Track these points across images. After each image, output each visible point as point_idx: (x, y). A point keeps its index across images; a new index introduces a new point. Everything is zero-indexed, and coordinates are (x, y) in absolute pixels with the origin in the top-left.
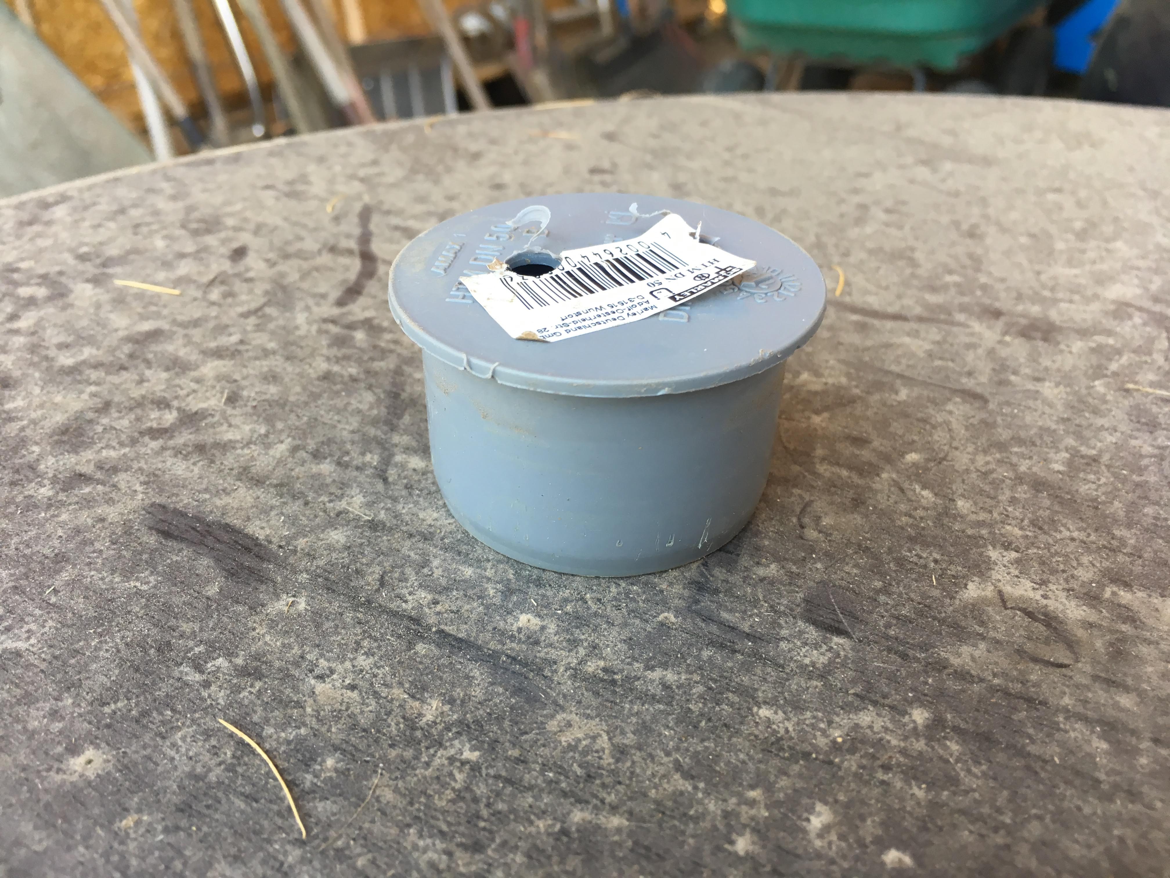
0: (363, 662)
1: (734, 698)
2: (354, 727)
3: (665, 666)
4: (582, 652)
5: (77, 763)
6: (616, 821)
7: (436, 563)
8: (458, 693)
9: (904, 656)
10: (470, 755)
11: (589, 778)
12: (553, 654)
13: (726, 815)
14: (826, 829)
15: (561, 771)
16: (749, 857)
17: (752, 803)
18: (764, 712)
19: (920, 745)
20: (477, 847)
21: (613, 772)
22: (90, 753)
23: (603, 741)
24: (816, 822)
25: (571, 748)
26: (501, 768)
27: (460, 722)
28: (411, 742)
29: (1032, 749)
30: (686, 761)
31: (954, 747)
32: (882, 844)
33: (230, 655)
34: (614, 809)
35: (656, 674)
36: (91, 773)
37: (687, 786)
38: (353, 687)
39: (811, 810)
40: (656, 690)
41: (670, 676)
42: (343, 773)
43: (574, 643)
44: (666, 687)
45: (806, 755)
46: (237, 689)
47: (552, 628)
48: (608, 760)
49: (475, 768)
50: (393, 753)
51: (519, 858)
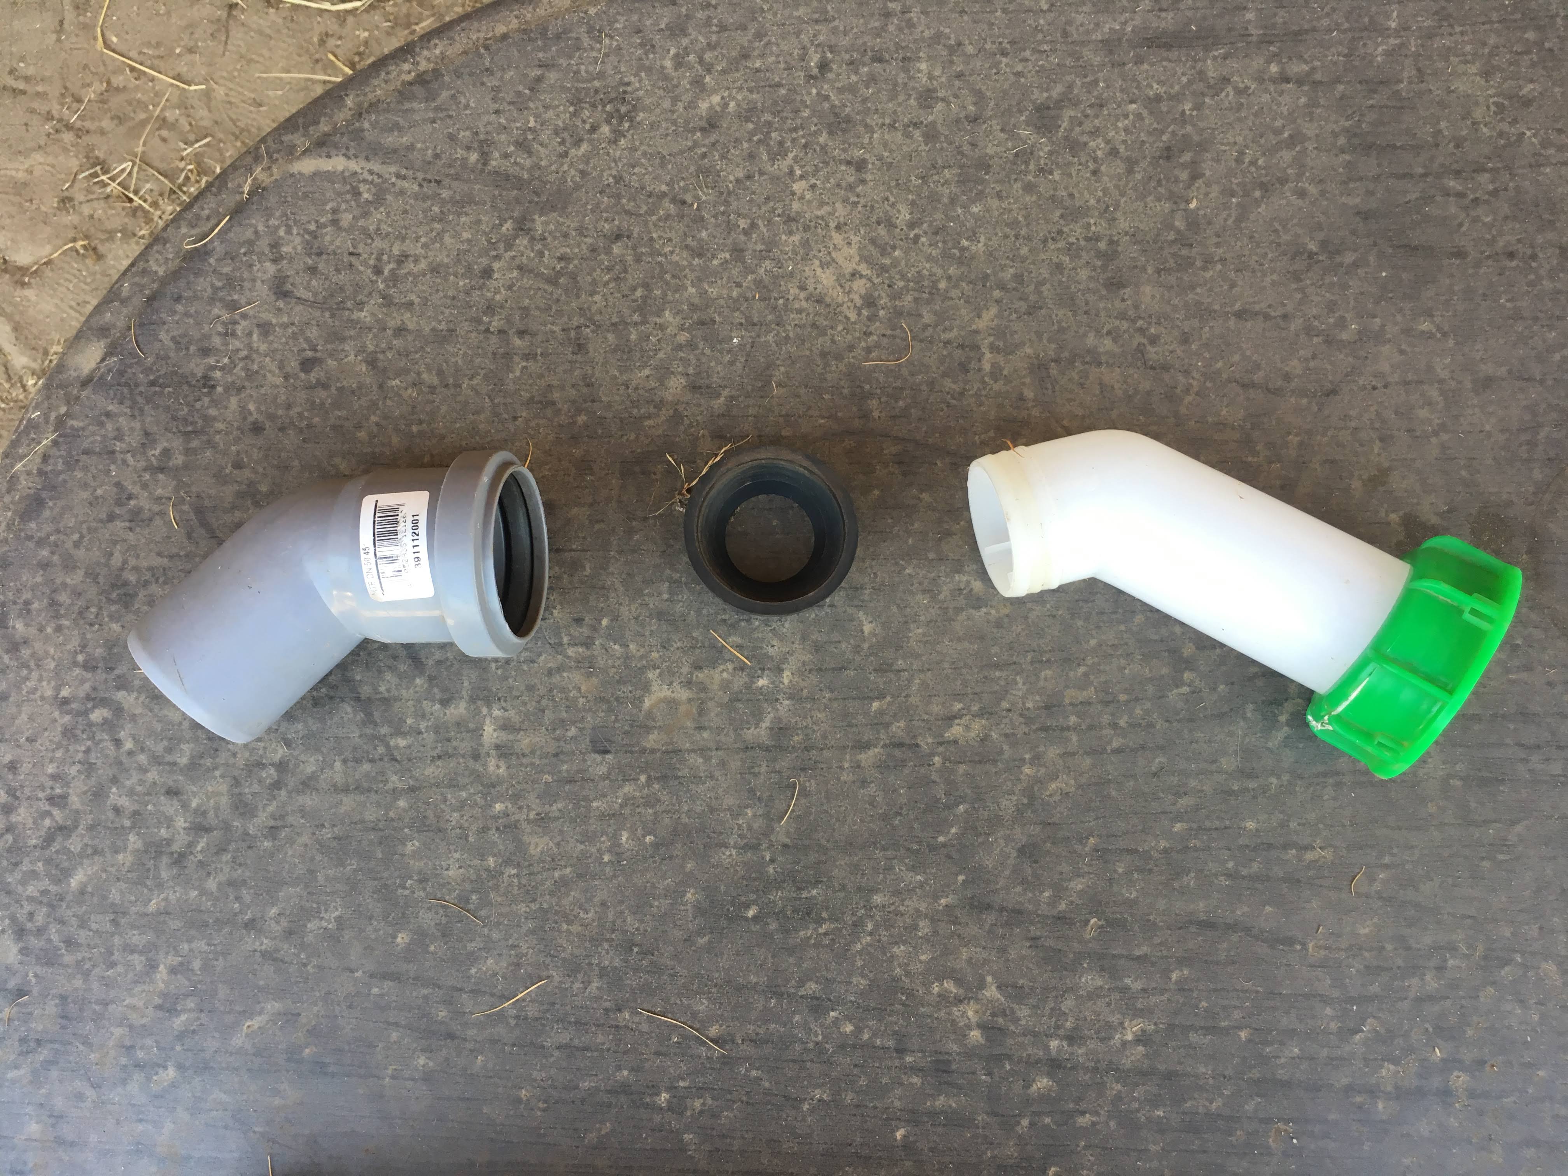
0: (457, 855)
1: (583, 803)
2: (472, 882)
3: (555, 801)
4: (525, 810)
5: (399, 940)
6: (568, 870)
7: (449, 796)
8: (495, 851)
9: (631, 752)
10: (514, 872)
11: (553, 860)
12: (517, 817)
13: (598, 850)
14: (627, 839)
15: (544, 862)
16: (610, 861)
17: (603, 842)
18: (595, 804)
19: (646, 791)
20: (534, 900)
21: (560, 854)
22: (400, 935)
23: (551, 844)
24: (624, 839)
25: (542, 852)
26: (525, 871)
27: (504, 861)
28: (493, 877)
29: (680, 774)
30: (579, 837)
31: (656, 786)
32: (644, 836)
33: (411, 878)
34: (566, 867)
35: (554, 808)
36: (407, 940)
37: (583, 847)
38: (460, 867)
39: (621, 835)
40: (557, 814)
41: (560, 805)
42: (480, 899)
43: (520, 808)
44: (560, 810)
45: (613, 815)
46: (424, 889)
47: (510, 806)
48: (555, 850)
49: (518, 875)
50: (490, 884)
51: (548, 897)
